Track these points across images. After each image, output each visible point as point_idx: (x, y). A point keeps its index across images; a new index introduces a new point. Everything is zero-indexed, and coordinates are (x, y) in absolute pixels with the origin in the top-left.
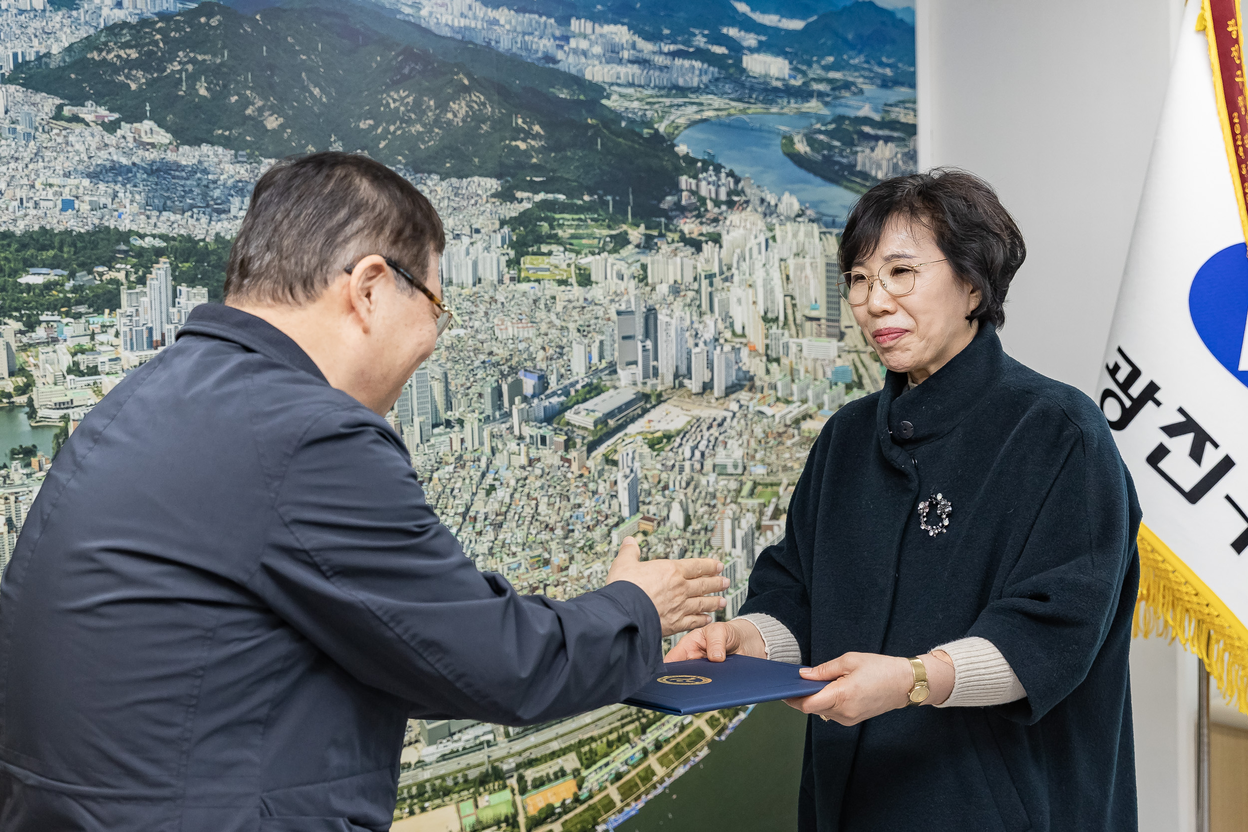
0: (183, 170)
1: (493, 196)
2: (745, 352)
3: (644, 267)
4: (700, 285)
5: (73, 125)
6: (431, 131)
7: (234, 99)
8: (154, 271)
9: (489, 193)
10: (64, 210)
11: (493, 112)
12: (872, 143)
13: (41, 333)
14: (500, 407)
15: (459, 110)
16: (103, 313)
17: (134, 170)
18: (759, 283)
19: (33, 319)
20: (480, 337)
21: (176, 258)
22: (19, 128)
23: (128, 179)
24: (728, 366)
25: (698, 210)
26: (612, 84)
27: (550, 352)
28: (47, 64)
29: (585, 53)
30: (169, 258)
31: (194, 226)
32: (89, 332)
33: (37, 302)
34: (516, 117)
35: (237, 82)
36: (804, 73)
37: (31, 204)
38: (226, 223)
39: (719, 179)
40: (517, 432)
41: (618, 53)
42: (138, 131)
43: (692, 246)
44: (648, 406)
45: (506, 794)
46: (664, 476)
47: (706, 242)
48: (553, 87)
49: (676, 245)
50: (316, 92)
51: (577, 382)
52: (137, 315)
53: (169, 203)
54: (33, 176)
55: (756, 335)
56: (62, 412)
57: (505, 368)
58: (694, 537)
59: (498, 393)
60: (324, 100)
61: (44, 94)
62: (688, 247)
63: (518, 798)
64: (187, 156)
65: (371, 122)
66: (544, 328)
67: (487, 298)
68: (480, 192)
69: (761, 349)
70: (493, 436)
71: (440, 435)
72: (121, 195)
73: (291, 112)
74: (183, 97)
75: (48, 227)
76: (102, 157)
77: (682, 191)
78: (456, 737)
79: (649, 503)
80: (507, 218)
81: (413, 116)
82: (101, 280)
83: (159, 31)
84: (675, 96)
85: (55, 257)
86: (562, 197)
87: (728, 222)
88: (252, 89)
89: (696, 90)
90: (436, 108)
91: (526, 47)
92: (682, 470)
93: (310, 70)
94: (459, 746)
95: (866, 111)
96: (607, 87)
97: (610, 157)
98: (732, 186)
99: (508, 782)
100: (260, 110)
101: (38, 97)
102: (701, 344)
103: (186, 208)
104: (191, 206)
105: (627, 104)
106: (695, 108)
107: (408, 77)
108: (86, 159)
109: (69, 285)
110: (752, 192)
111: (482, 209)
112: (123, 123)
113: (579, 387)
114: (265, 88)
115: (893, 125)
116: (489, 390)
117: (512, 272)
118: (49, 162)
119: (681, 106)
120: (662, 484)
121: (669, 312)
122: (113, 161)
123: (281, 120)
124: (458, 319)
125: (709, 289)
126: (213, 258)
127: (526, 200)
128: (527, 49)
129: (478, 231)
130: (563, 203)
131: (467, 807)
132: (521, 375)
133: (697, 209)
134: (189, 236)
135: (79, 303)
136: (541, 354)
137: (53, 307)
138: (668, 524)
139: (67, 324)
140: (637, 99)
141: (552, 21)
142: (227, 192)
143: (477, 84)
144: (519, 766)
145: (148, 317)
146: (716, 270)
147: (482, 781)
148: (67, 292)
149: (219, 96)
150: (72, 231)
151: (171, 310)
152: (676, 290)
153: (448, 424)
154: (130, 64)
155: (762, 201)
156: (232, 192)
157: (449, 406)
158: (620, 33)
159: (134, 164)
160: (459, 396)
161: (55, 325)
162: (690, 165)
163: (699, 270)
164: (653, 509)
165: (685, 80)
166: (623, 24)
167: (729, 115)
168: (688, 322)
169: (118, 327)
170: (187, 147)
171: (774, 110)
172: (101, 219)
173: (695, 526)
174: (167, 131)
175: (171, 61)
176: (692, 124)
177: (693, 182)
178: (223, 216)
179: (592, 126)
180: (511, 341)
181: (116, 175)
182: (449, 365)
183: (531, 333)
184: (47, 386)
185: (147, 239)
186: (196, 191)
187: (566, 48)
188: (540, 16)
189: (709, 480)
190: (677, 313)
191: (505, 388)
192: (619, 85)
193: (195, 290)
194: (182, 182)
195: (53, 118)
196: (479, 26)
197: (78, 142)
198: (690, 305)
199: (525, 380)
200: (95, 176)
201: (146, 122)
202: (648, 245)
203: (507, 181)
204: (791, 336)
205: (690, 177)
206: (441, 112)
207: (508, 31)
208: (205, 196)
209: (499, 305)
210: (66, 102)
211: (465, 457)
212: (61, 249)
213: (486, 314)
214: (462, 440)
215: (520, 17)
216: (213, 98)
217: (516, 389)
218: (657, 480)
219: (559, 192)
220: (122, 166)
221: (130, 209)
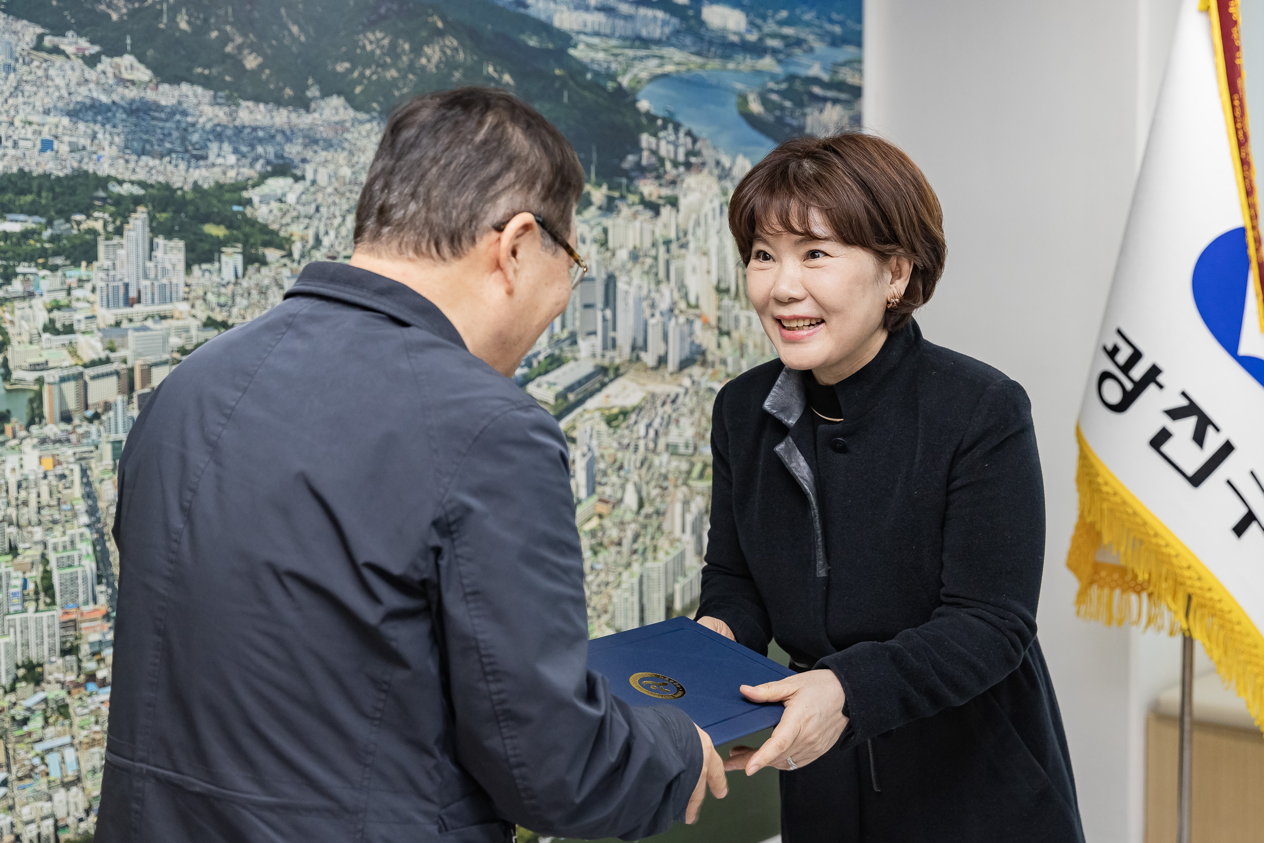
0: (162, 111)
2: (698, 325)
3: (605, 231)
4: (658, 252)
5: (54, 57)
6: (405, 77)
7: (214, 34)
8: (131, 221)
10: (43, 150)
11: (465, 58)
12: (821, 105)
13: (17, 286)
15: (432, 55)
16: (79, 266)
17: (114, 108)
18: (713, 251)
19: (10, 271)
21: (154, 207)
23: (108, 120)
24: (682, 339)
25: (656, 171)
26: (579, 33)
30: (146, 206)
31: (172, 173)
32: (66, 287)
33: (14, 252)
34: (487, 65)
35: (218, 16)
36: (759, 28)
37: (10, 144)
38: (203, 171)
39: (677, 138)
42: (117, 66)
43: (651, 209)
44: (606, 380)
46: (620, 455)
47: (665, 206)
48: (523, 34)
49: (636, 208)
50: (295, 29)
51: (539, 353)
52: (114, 269)
53: (148, 147)
54: (12, 113)
55: (709, 307)
56: (36, 375)
58: (647, 521)
60: (303, 39)
61: (25, 22)
62: (647, 211)
64: (167, 95)
65: (348, 65)
69: (713, 321)
72: (100, 136)
73: (269, 52)
74: (163, 31)
75: (27, 169)
76: (82, 94)
77: (643, 150)
79: (605, 484)
81: (388, 60)
82: (79, 230)
84: (638, 48)
85: (33, 203)
87: (685, 185)
88: (232, 24)
89: (658, 42)
90: (411, 53)
92: (636, 449)
93: (288, 6)
95: (815, 70)
96: (573, 35)
97: (575, 111)
98: (690, 145)
100: (240, 48)
101: (20, 25)
102: (658, 315)
103: (165, 152)
104: (170, 152)
105: (593, 54)
106: (656, 61)
107: (384, 17)
108: (66, 95)
109: (47, 234)
110: (708, 154)
112: (103, 58)
113: (541, 357)
114: (245, 24)
115: (840, 86)
118: (29, 97)
119: (643, 58)
120: (617, 465)
121: (627, 280)
122: (92, 99)
123: (260, 60)
125: (666, 256)
126: (191, 209)
133: (656, 169)
134: (167, 183)
135: (56, 254)
137: (30, 258)
138: (623, 506)
139: (44, 278)
140: (602, 50)
142: (205, 136)
143: (452, 28)
145: (125, 271)
146: (673, 235)
148: (45, 242)
149: (200, 30)
150: (50, 174)
151: (148, 264)
152: (635, 256)
155: (718, 163)
156: (211, 137)
159: (114, 103)
161: (31, 277)
162: (651, 123)
163: (657, 235)
164: (608, 490)
165: (648, 31)
167: (689, 70)
168: (645, 291)
169: (94, 282)
170: (166, 86)
171: (731, 66)
172: (80, 162)
173: (648, 509)
174: (148, 66)
176: (655, 78)
177: (653, 140)
178: (201, 163)
179: (559, 77)
181: (96, 114)
184: (22, 345)
185: (125, 186)
186: (175, 134)
189: (662, 460)
190: (636, 281)
192: (585, 34)
193: (172, 244)
194: (161, 124)
195: (34, 49)
197: (58, 76)
198: (648, 273)
200: (76, 113)
201: (126, 56)
202: (609, 207)
204: (741, 308)
205: (650, 135)
206: (415, 57)
208: (183, 140)
210: (47, 31)
212: (39, 194)
216: (194, 33)
218: (612, 460)
220: (101, 104)
221: (109, 152)
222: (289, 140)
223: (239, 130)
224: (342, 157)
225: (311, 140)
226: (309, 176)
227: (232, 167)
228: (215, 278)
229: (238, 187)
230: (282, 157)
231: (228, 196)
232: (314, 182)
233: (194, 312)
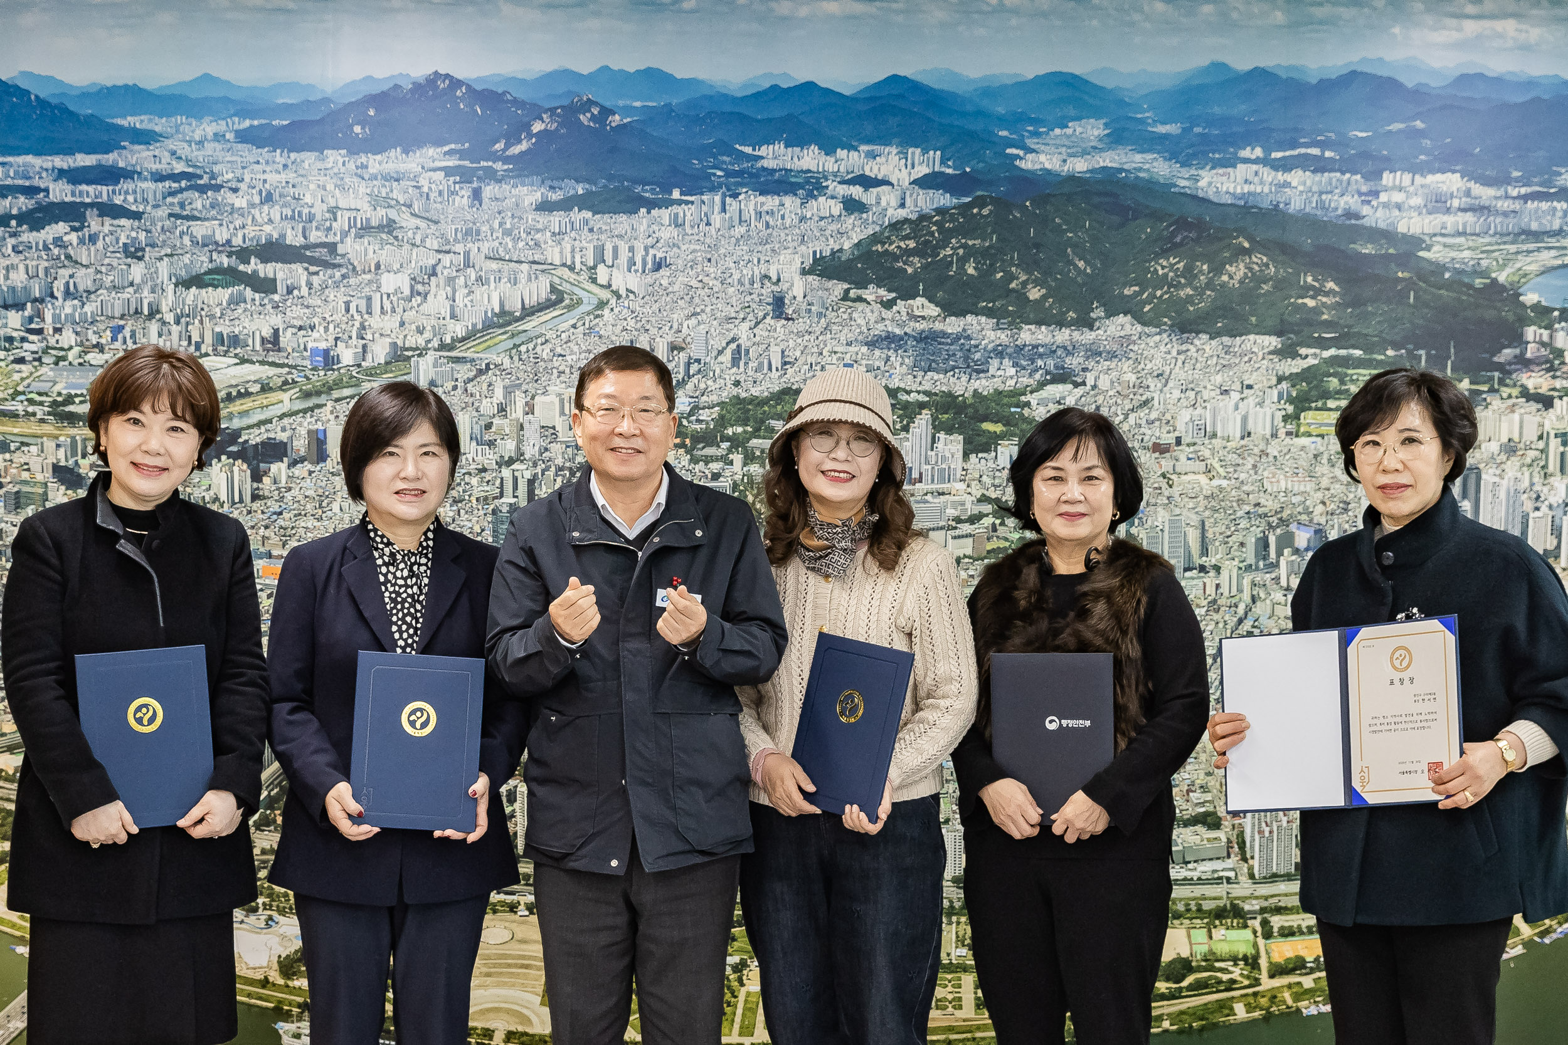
0: (950, 337)
1: (1270, 353)
4: (1547, 444)
5: (857, 304)
6: (1202, 294)
7: (999, 275)
8: (917, 421)
9: (1266, 351)
11: (1277, 272)
14: (1265, 558)
15: (1236, 272)
17: (908, 338)
20: (1245, 488)
21: (935, 410)
22: (813, 308)
23: (900, 347)
26: (1435, 235)
27: (1332, 507)
28: (839, 258)
29: (1399, 207)
30: (932, 410)
34: (1305, 274)
35: (1003, 261)
37: (818, 368)
38: (984, 381)
40: (1284, 583)
41: (1446, 202)
42: (911, 307)
43: (1538, 402)
45: (1247, 934)
47: (1561, 398)
48: (1354, 243)
49: (1514, 400)
50: (1081, 264)
53: (934, 365)
54: (822, 346)
57: (1274, 520)
59: (1263, 544)
60: (1088, 271)
61: (835, 281)
62: (1532, 403)
63: (1261, 942)
64: (953, 325)
65: (1137, 288)
66: (1325, 482)
67: (1256, 451)
68: (1255, 349)
70: (1254, 584)
71: (1193, 578)
72: (894, 359)
73: (1053, 284)
74: (952, 276)
76: (879, 329)
77: (1528, 342)
78: (1190, 866)
80: (1287, 374)
81: (1183, 281)
83: (935, 224)
84: (1523, 242)
86: (1358, 353)
88: (1017, 266)
90: (1209, 273)
91: (1321, 205)
93: (1075, 246)
94: (1195, 875)
96: (1427, 238)
97: (1426, 311)
99: (1250, 922)
100: (1024, 284)
101: (830, 284)
102: (1544, 508)
103: (949, 368)
104: (953, 368)
105: (1453, 254)
106: (1553, 253)
107: (1181, 244)
108: (867, 331)
111: (1257, 366)
112: (898, 301)
114: (1028, 266)
116: (1253, 540)
117: (1289, 427)
118: (835, 334)
119: (1533, 251)
121: (1498, 472)
122: (888, 332)
123: (1044, 291)
124: (1221, 471)
125: (1562, 449)
126: (970, 411)
127: (1311, 357)
128: (1323, 208)
129: (1250, 387)
130: (1359, 359)
131: (1200, 935)
132: (1293, 527)
133: (1549, 362)
134: (950, 392)
136: (1320, 508)
140: (1469, 248)
141: (1359, 177)
142: (988, 355)
143: (1260, 247)
144: (1263, 910)
147: (1220, 914)
149: (985, 275)
151: (929, 453)
152: (1510, 448)
153: (1202, 569)
154: (908, 252)
156: (992, 355)
157: (1205, 552)
158: (1451, 182)
159: (906, 333)
160: (1217, 544)
162: (1542, 314)
163: (1547, 427)
165: (1541, 223)
166: (1454, 172)
168: (1526, 484)
170: (953, 318)
174: (937, 305)
175: (944, 248)
177: (1545, 334)
178: (982, 375)
179: (1403, 279)
180: (1283, 494)
181: (890, 343)
182: (1207, 513)
183: (1309, 487)
185: (912, 395)
186: (959, 354)
187: (1374, 203)
188: (1343, 173)
190: (1510, 473)
191: (1272, 540)
192: (1443, 235)
193: (952, 437)
194: (947, 348)
195: (841, 300)
196: (1266, 190)
197: (862, 317)
198: (1530, 466)
199: (1297, 532)
200: (872, 344)
201: (918, 298)
203: (1289, 338)
205: (1540, 327)
206: (1214, 276)
207: (1301, 192)
208: (966, 358)
209: (1271, 459)
210: (853, 286)
211: (1219, 602)
213: (1255, 466)
214: (1218, 586)
215: (1318, 177)
216: (980, 276)
217: (1286, 541)
219: (1354, 347)
220: (895, 335)
221: (899, 370)
222: (1069, 353)
223: (1020, 349)
224: (1126, 365)
225: (1094, 353)
226: (1090, 381)
227: (1012, 377)
228: (991, 464)
229: (1017, 393)
230: (1063, 368)
231: (1006, 400)
232: (1094, 387)
233: (969, 490)
